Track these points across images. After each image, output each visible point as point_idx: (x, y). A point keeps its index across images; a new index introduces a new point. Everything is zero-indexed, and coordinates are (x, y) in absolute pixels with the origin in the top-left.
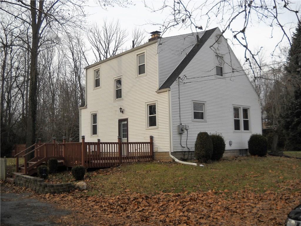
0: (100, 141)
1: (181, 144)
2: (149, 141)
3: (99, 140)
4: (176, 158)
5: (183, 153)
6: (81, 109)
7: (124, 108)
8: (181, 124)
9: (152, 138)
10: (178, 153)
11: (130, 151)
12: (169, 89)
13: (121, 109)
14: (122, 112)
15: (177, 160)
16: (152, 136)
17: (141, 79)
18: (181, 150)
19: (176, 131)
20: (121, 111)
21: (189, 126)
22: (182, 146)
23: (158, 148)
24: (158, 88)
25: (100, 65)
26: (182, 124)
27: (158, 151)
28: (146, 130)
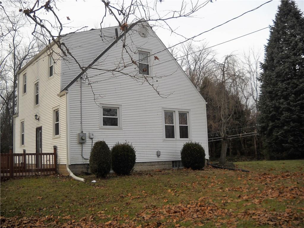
0: (26, 151)
1: (82, 156)
2: (53, 151)
3: (24, 151)
4: (72, 172)
5: (86, 166)
6: (15, 118)
7: (40, 115)
8: (82, 132)
9: (55, 148)
10: (79, 166)
11: (43, 163)
12: (67, 91)
13: (36, 116)
14: (38, 119)
15: (72, 174)
16: (55, 146)
17: (51, 81)
18: (82, 163)
19: (76, 140)
20: (36, 119)
21: (94, 134)
22: (83, 158)
23: (61, 159)
24: (60, 90)
25: (26, 70)
26: (84, 132)
27: (61, 163)
28: (53, 139)
